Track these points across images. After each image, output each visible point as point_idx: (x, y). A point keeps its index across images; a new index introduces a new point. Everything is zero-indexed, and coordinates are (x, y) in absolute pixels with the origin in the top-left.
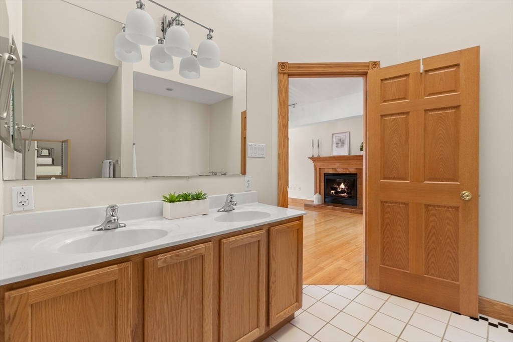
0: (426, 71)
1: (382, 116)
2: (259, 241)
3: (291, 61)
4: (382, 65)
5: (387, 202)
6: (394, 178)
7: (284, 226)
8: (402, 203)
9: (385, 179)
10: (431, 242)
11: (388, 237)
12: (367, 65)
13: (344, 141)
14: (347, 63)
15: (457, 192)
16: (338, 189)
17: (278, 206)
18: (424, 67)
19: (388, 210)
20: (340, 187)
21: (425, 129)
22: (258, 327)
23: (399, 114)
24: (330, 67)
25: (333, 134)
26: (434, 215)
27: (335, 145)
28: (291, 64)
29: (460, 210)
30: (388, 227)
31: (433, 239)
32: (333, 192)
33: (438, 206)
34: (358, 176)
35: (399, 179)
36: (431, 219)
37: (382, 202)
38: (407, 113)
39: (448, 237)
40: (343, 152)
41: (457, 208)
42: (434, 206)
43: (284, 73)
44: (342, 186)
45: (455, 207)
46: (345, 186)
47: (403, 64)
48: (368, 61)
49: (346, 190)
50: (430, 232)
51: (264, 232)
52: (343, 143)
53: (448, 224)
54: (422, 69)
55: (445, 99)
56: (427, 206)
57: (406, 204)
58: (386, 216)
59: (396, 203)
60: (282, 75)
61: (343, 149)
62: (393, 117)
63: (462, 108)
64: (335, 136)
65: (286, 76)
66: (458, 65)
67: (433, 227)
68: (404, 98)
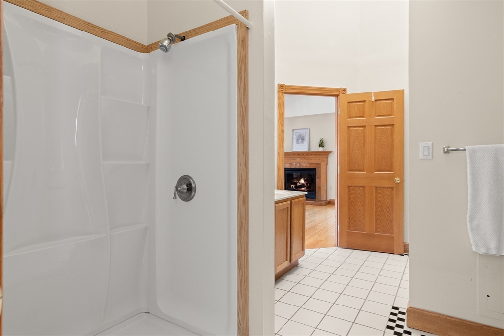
0: (376, 100)
1: (349, 127)
2: (288, 208)
3: (287, 83)
4: (349, 92)
5: (352, 187)
6: (356, 170)
7: (298, 200)
8: (361, 187)
9: (350, 171)
10: (378, 211)
11: (352, 211)
12: (338, 90)
13: (304, 137)
14: (326, 88)
15: (392, 178)
16: (298, 184)
17: (285, 190)
18: (375, 98)
19: (352, 192)
20: (300, 182)
21: (375, 138)
22: (287, 260)
23: (359, 127)
24: (314, 90)
25: (293, 130)
26: (380, 193)
27: (295, 141)
28: (287, 86)
29: (394, 189)
30: (353, 203)
31: (380, 209)
32: (293, 186)
33: (382, 188)
34: (317, 171)
35: (359, 171)
36: (379, 196)
37: (348, 186)
38: (364, 127)
39: (388, 207)
40: (303, 147)
41: (392, 188)
42: (380, 188)
43: (282, 92)
44: (302, 181)
45: (391, 188)
46: (304, 181)
47: (362, 93)
48: (339, 87)
49: (305, 184)
50: (378, 204)
51: (290, 202)
52: (303, 139)
53: (388, 198)
54: (373, 99)
55: (386, 119)
56: (376, 188)
57: (364, 187)
58: (351, 196)
59: (357, 187)
60: (281, 93)
61: (303, 144)
62: (355, 129)
63: (395, 126)
64: (295, 131)
65: (284, 94)
66: (393, 99)
67: (380, 201)
68: (363, 117)
